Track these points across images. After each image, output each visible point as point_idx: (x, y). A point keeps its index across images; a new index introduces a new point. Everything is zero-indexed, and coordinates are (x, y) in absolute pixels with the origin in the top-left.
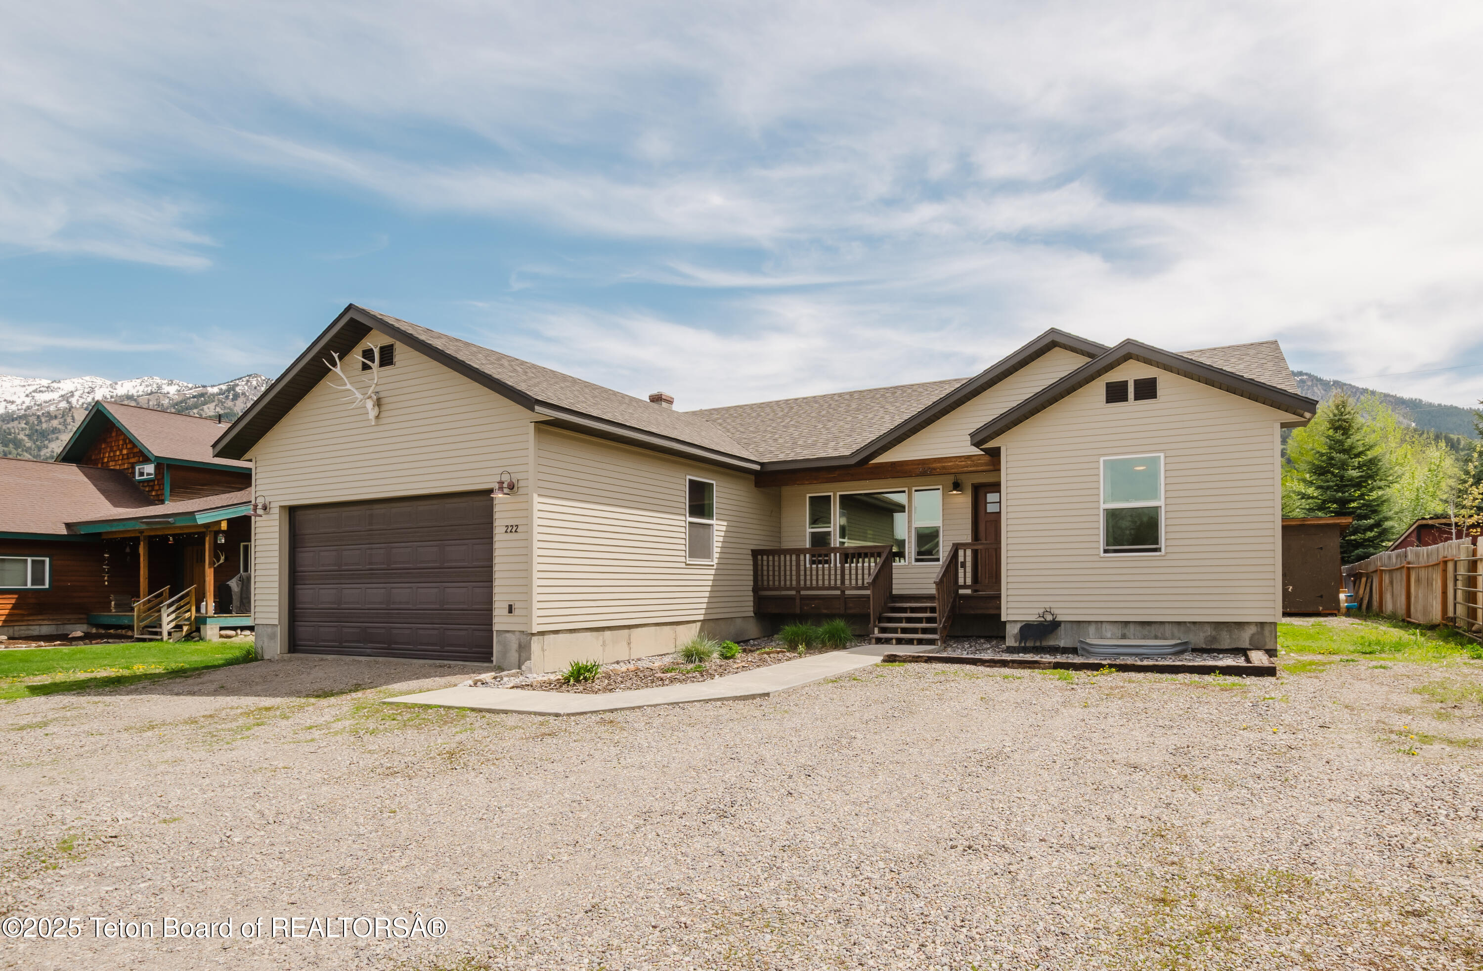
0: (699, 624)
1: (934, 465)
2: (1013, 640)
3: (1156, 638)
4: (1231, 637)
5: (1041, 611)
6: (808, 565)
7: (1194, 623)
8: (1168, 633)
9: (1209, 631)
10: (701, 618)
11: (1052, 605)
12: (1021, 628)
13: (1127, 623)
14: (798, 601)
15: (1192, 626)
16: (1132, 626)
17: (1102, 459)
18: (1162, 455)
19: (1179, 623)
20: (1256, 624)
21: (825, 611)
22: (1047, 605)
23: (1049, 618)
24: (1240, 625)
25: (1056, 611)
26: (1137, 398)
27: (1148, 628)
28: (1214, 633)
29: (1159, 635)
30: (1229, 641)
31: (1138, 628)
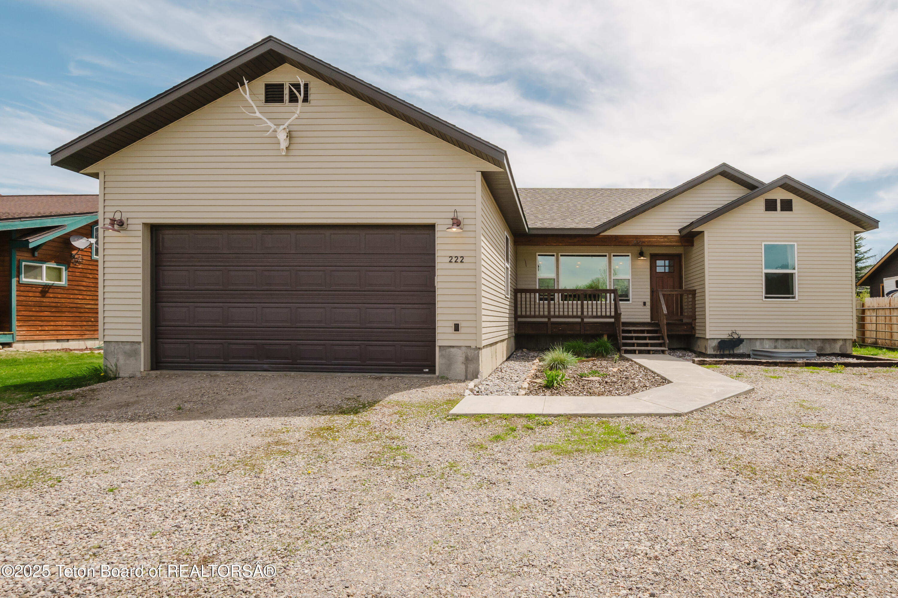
0: (506, 342)
1: (643, 240)
2: (712, 350)
3: (793, 348)
4: (830, 346)
5: (730, 332)
6: (560, 302)
7: (812, 339)
8: (799, 345)
9: (819, 344)
10: (506, 337)
11: (737, 329)
12: (719, 343)
13: (777, 340)
14: (549, 325)
15: (811, 341)
16: (780, 342)
17: (763, 243)
18: (796, 244)
19: (804, 339)
20: (843, 339)
21: (569, 332)
22: (733, 329)
23: (736, 337)
24: (835, 340)
25: (740, 333)
26: (782, 210)
27: (788, 342)
28: (822, 345)
29: (794, 346)
30: (829, 349)
31: (783, 342)
